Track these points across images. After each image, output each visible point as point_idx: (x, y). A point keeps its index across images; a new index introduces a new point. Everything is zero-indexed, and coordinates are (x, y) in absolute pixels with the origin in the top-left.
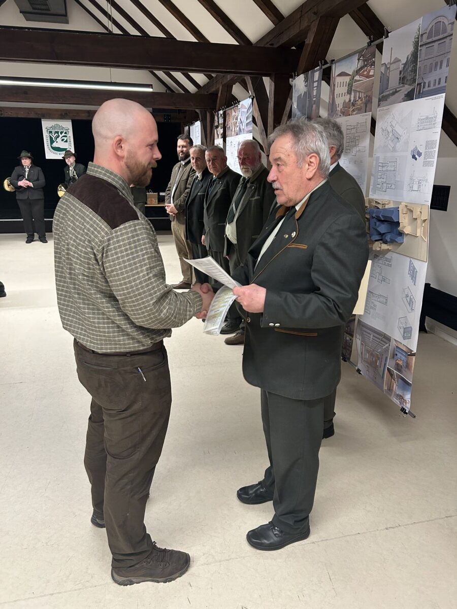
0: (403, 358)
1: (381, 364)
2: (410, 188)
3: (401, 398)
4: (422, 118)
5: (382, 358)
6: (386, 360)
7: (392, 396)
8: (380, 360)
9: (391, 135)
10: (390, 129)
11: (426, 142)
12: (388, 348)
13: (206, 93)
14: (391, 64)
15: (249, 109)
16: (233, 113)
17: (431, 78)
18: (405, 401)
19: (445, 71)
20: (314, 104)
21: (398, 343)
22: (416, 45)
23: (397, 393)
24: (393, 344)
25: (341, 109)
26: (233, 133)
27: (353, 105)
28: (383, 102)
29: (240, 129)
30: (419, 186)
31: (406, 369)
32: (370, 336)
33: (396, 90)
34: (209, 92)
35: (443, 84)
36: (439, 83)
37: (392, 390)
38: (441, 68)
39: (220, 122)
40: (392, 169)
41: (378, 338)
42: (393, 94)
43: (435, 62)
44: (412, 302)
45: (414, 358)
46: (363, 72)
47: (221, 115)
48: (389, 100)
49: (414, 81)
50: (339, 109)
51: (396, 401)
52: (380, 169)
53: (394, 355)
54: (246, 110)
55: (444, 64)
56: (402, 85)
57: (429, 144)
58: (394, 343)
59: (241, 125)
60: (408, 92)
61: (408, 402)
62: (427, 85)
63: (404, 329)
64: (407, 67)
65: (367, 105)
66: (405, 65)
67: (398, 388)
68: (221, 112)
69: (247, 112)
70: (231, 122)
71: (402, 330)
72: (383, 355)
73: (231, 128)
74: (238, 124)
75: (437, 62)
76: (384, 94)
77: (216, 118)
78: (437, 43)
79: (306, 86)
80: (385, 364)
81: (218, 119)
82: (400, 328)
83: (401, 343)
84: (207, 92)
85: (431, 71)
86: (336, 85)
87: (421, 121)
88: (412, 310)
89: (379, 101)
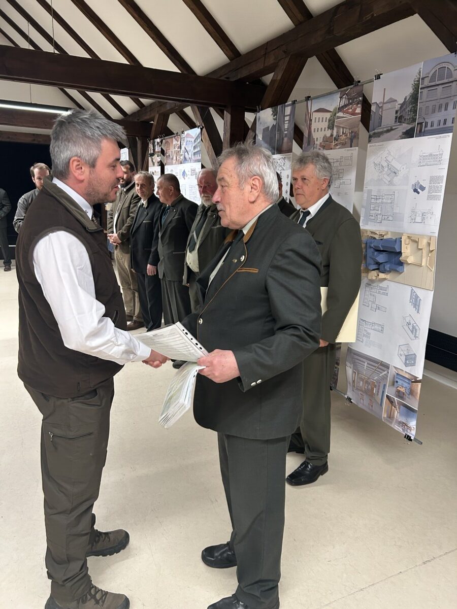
0: (406, 385)
1: (378, 392)
2: (412, 219)
3: (404, 425)
4: (425, 155)
5: (379, 386)
6: (384, 388)
7: (393, 423)
8: (377, 387)
9: (386, 169)
10: (385, 164)
11: (431, 177)
12: (386, 376)
13: (136, 121)
14: (384, 103)
15: (197, 138)
16: (175, 142)
17: (435, 118)
18: (409, 428)
19: (451, 113)
20: (286, 136)
21: (399, 370)
22: (416, 88)
23: (400, 420)
24: (392, 371)
25: (321, 143)
26: (174, 162)
27: (336, 139)
28: (375, 138)
29: (185, 158)
30: (423, 219)
31: (410, 396)
32: (363, 363)
33: (391, 128)
34: (141, 120)
35: (449, 124)
36: (445, 123)
37: (393, 417)
38: (446, 109)
39: (156, 150)
40: (389, 201)
41: (374, 366)
42: (388, 131)
43: (439, 104)
44: (416, 330)
45: (420, 385)
46: (348, 109)
47: (158, 143)
48: (382, 137)
49: (414, 120)
50: (318, 143)
51: (399, 429)
52: (373, 201)
53: (394, 383)
54: (193, 140)
55: (451, 106)
56: (399, 123)
57: (434, 179)
58: (394, 370)
59: (186, 154)
60: (407, 131)
61: (412, 428)
62: (429, 125)
63: (406, 356)
64: (404, 107)
65: (353, 140)
66: (402, 105)
67: (400, 415)
68: (158, 140)
69: (195, 141)
70: (172, 150)
71: (403, 358)
72: (380, 382)
73: (171, 157)
74: (182, 153)
75: (442, 104)
76: (376, 131)
77: (151, 146)
78: (441, 87)
79: (274, 119)
80: (383, 392)
81: (154, 146)
82: (401, 355)
83: (403, 370)
84: (138, 120)
85: (434, 111)
86: (313, 121)
87: (423, 158)
88: (416, 337)
89: (370, 137)
